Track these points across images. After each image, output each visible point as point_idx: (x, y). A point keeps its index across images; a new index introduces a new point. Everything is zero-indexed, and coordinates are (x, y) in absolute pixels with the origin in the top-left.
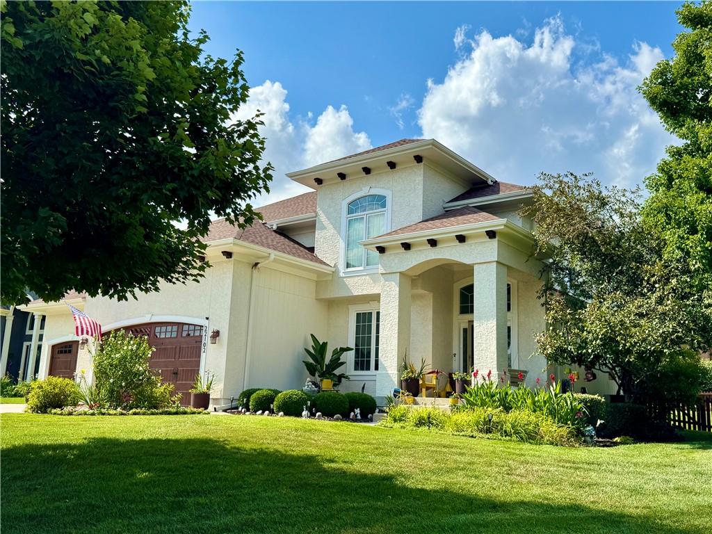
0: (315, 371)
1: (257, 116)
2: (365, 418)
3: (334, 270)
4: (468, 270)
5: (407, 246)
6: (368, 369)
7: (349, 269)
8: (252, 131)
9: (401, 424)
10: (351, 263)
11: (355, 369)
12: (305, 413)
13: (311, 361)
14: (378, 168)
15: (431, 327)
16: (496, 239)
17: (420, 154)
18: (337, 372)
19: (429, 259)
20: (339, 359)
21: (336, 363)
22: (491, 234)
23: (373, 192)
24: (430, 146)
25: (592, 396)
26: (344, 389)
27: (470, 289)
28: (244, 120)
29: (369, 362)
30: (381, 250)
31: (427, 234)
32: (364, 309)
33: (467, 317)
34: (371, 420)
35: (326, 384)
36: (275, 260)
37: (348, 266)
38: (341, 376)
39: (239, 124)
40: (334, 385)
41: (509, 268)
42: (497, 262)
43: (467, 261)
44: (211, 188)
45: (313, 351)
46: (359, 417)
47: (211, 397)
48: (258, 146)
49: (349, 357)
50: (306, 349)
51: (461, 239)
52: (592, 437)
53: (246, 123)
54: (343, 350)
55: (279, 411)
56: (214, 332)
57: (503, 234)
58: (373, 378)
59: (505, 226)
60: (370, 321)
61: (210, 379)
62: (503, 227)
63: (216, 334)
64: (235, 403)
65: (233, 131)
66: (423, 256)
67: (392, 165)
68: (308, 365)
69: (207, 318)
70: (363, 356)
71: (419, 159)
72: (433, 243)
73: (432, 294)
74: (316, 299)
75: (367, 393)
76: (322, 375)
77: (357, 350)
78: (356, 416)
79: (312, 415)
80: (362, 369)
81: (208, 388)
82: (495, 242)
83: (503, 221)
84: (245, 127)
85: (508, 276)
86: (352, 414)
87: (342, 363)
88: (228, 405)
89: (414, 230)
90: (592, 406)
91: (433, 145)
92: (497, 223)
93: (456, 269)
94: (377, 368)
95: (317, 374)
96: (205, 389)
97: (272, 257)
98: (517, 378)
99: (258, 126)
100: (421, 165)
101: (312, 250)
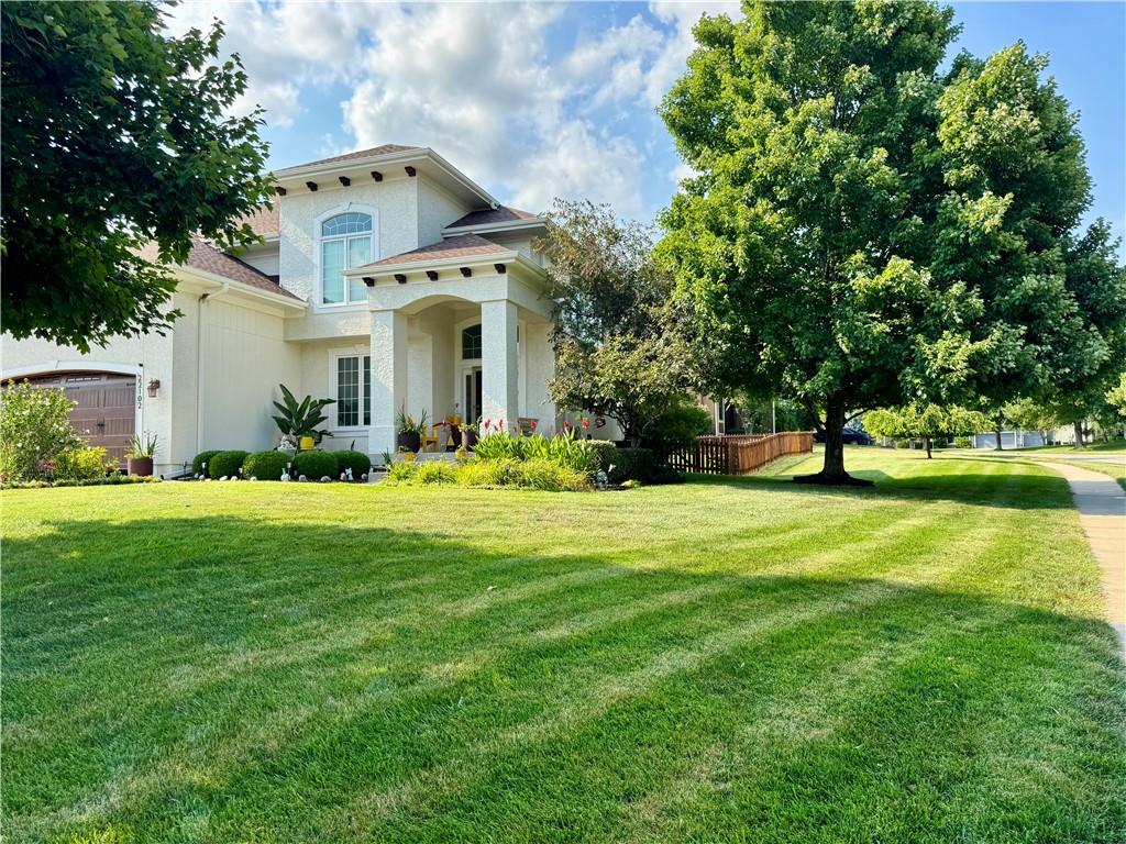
0: (289, 428)
1: (257, 112)
2: (357, 478)
3: (307, 305)
4: (475, 309)
5: (402, 279)
6: (356, 423)
7: (326, 305)
8: (250, 132)
9: (408, 481)
10: (328, 297)
11: (339, 425)
12: (285, 476)
13: (283, 416)
14: (359, 179)
15: (430, 375)
16: (506, 274)
17: (413, 166)
18: (318, 428)
19: (429, 294)
20: (319, 413)
21: (316, 418)
22: (501, 268)
23: (353, 209)
24: (426, 157)
25: (604, 442)
26: (329, 447)
27: (477, 330)
28: (239, 117)
29: (356, 416)
30: (370, 282)
31: (424, 265)
32: (348, 353)
33: (473, 362)
34: (366, 480)
35: (306, 442)
36: (230, 292)
37: (325, 301)
38: (324, 432)
39: (233, 122)
40: (316, 443)
41: (519, 307)
42: (508, 301)
43: (474, 299)
44: (201, 202)
45: (285, 406)
46: (351, 478)
47: (154, 463)
48: (260, 152)
49: (331, 411)
50: (275, 403)
51: (467, 272)
52: (604, 482)
53: (243, 121)
54: (323, 402)
55: (250, 476)
56: (152, 382)
57: (515, 269)
58: (365, 434)
59: (517, 259)
60: (356, 367)
61: (151, 442)
62: (513, 260)
63: (155, 385)
64: (189, 469)
65: (224, 130)
66: (421, 291)
67: (378, 177)
68: (280, 422)
69: (141, 365)
70: (348, 409)
71: (411, 171)
72: (433, 276)
73: (431, 337)
74: (285, 341)
75: (358, 451)
76: (299, 432)
77: (341, 403)
78: (348, 476)
79: (294, 478)
80: (348, 424)
81: (150, 451)
82: (504, 277)
83: (515, 253)
84: (240, 126)
85: (518, 317)
86: (343, 475)
87: (324, 419)
88: (180, 471)
89: (410, 260)
90: (604, 451)
91: (429, 155)
92: (505, 254)
93: (457, 307)
94: (367, 421)
95: (291, 432)
96: (145, 452)
97: (227, 287)
98: (527, 427)
99: (258, 127)
100: (415, 178)
101: (275, 279)
